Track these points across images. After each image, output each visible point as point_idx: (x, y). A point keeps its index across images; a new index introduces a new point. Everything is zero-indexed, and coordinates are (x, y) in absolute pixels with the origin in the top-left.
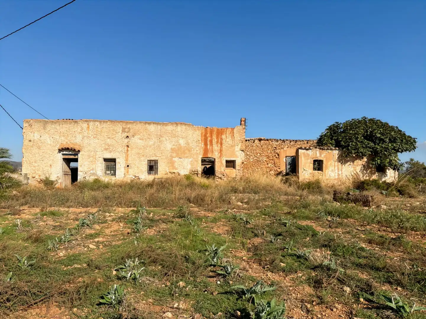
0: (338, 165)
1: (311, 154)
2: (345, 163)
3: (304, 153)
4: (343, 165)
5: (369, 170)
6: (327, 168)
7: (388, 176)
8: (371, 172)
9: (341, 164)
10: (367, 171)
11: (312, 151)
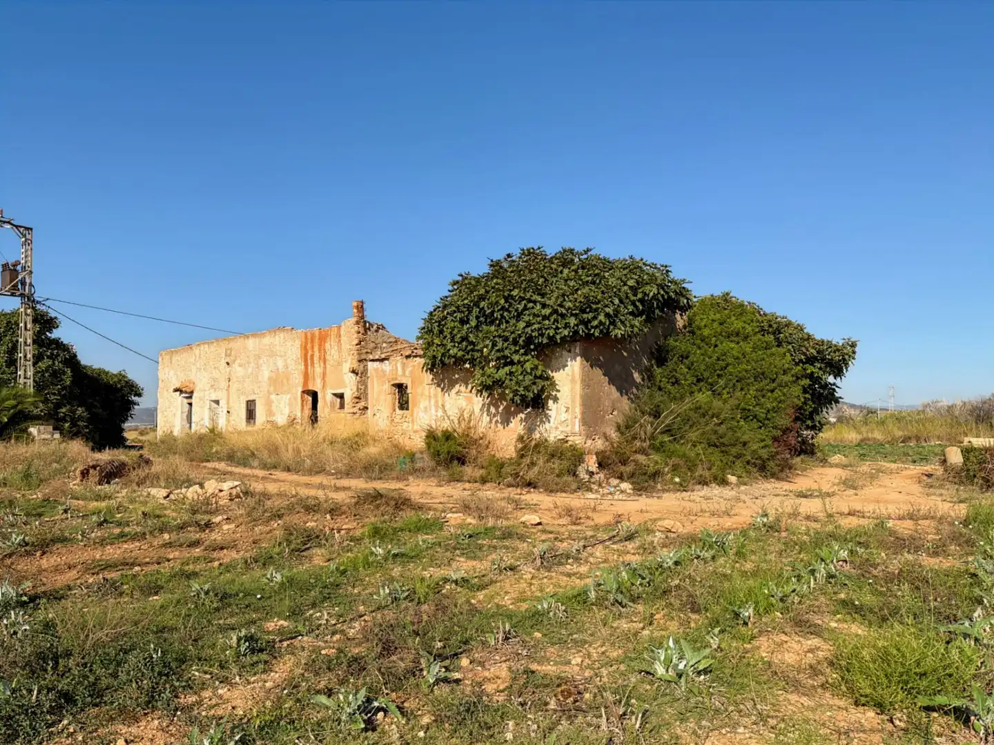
0: (436, 396)
1: (388, 371)
2: (448, 387)
3: (376, 370)
4: (446, 394)
5: (502, 403)
6: (414, 405)
7: (552, 420)
8: (507, 409)
9: (442, 390)
10: (497, 407)
11: (390, 363)
